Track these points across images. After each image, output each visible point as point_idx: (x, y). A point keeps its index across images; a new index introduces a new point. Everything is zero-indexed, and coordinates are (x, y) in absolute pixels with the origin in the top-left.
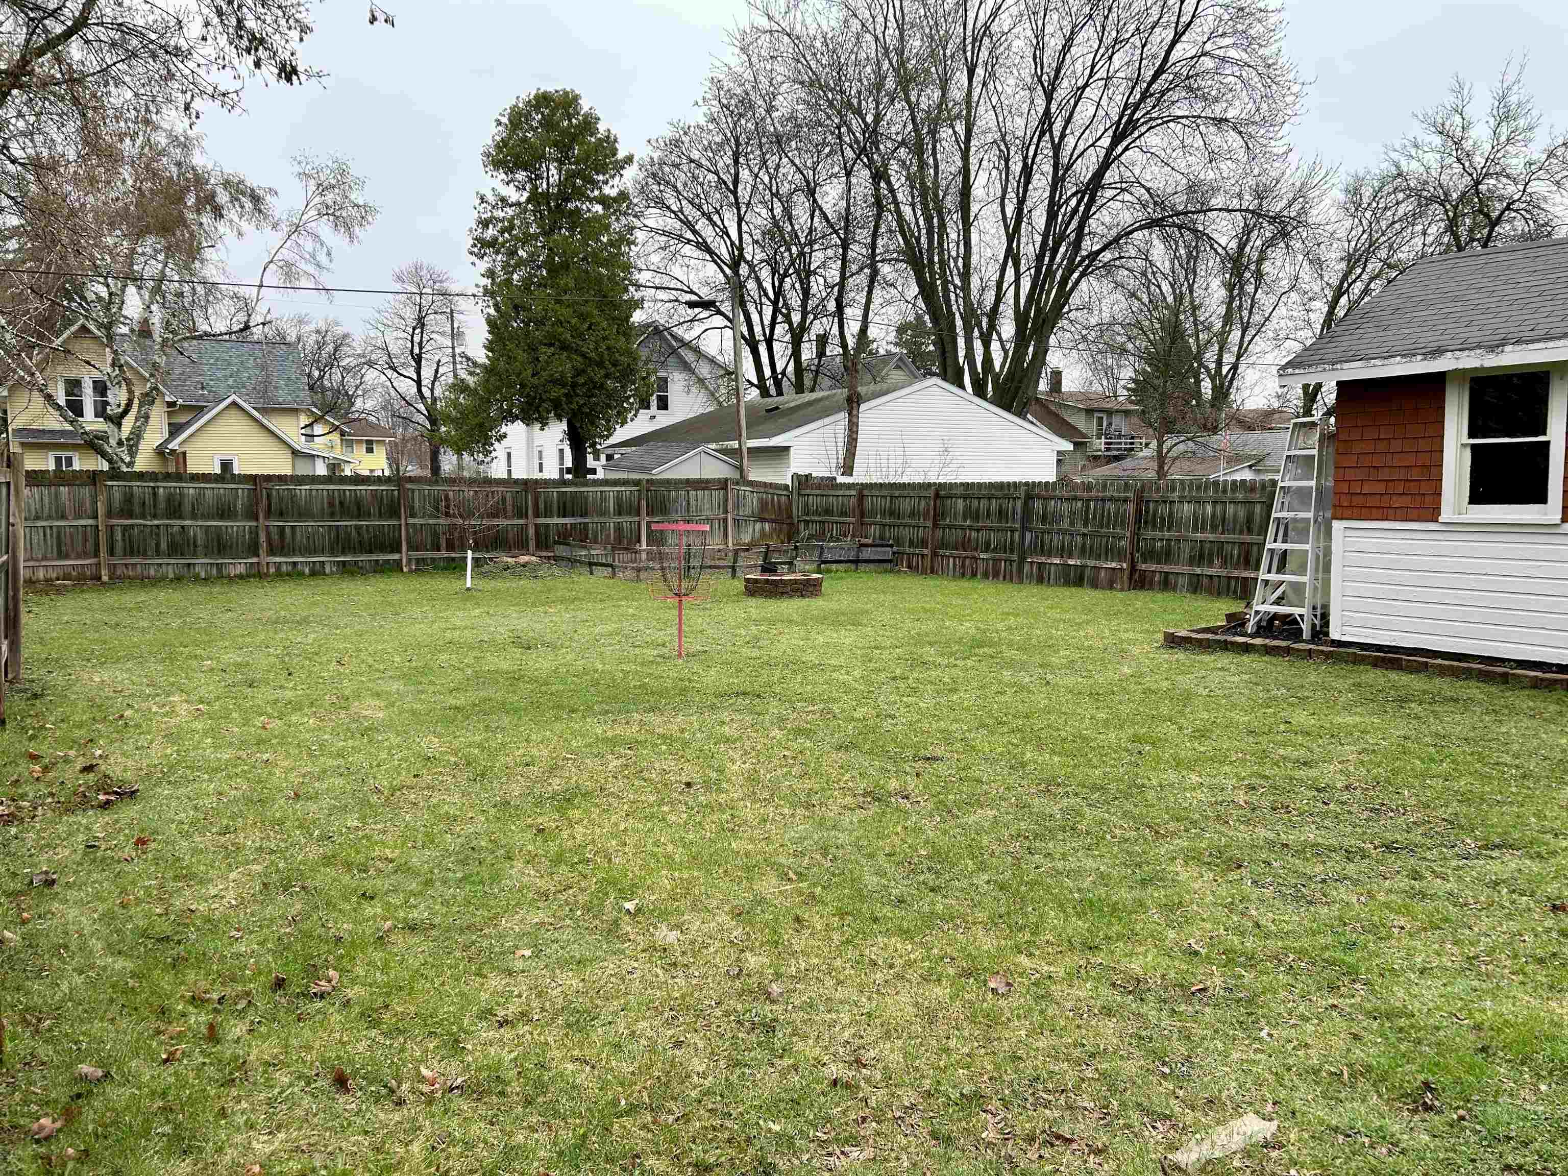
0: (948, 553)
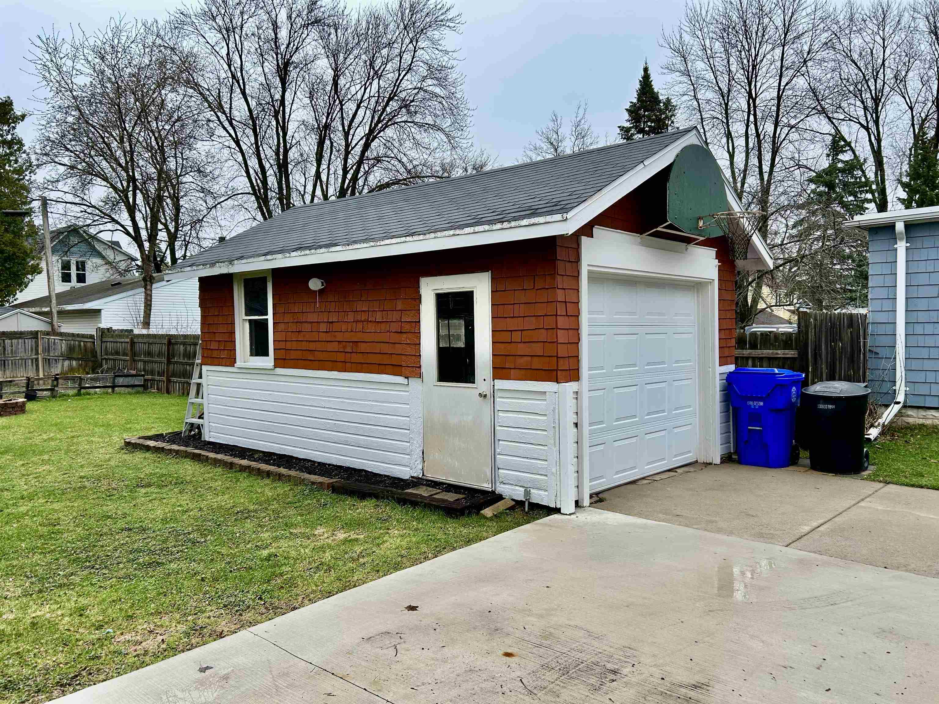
0: (176, 379)
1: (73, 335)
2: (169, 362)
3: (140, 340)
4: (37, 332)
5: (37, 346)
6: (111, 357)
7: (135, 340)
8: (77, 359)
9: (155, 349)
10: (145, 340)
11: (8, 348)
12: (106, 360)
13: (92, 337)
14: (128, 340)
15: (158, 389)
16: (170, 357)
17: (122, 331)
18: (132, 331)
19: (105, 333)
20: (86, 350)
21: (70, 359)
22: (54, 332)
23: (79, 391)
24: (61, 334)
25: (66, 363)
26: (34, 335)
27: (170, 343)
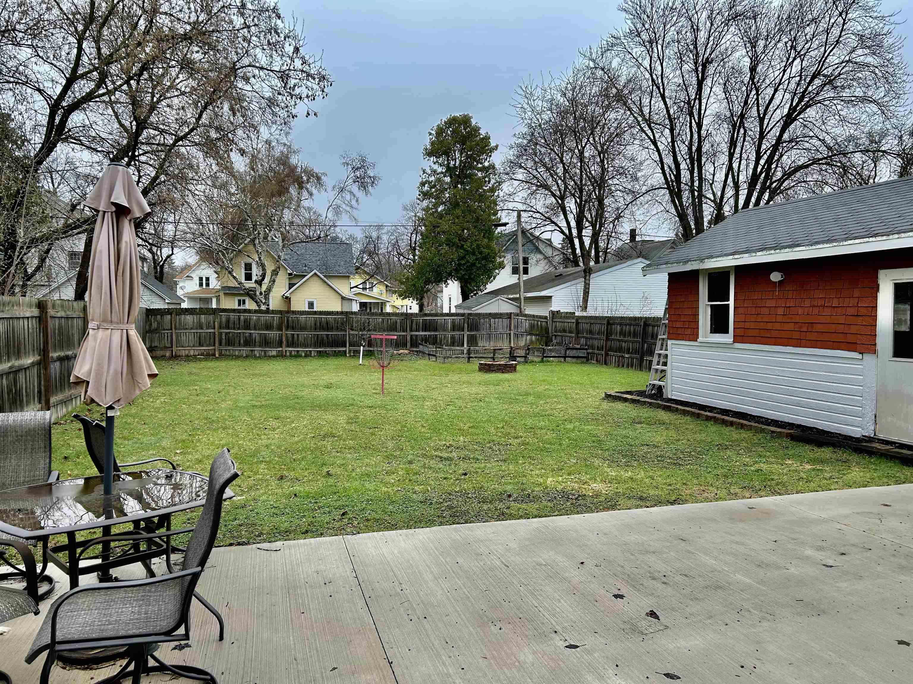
0: (612, 353)
1: (534, 316)
2: (607, 339)
3: (584, 321)
4: (511, 313)
5: (510, 324)
6: (559, 334)
7: (580, 321)
8: (536, 335)
9: (596, 328)
10: (588, 321)
11: (493, 325)
12: (556, 336)
13: (546, 318)
14: (574, 321)
15: (597, 361)
16: (609, 334)
17: (567, 313)
18: (574, 313)
19: (556, 314)
20: (541, 327)
21: (531, 334)
22: (521, 314)
23: (542, 359)
24: (526, 315)
25: (529, 337)
26: (509, 316)
27: (608, 323)
